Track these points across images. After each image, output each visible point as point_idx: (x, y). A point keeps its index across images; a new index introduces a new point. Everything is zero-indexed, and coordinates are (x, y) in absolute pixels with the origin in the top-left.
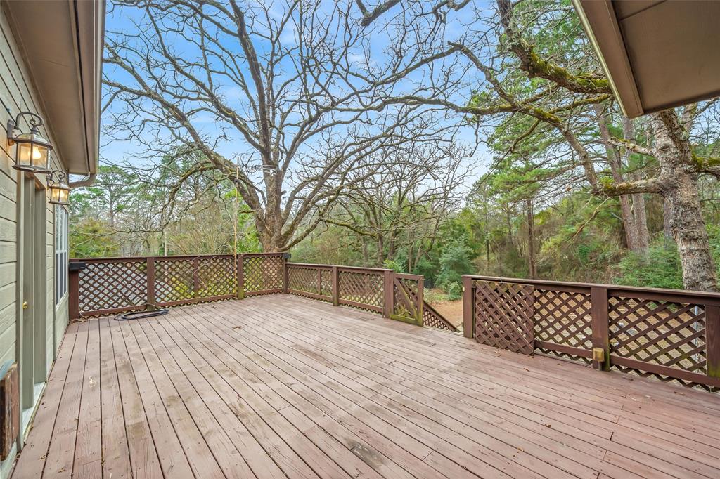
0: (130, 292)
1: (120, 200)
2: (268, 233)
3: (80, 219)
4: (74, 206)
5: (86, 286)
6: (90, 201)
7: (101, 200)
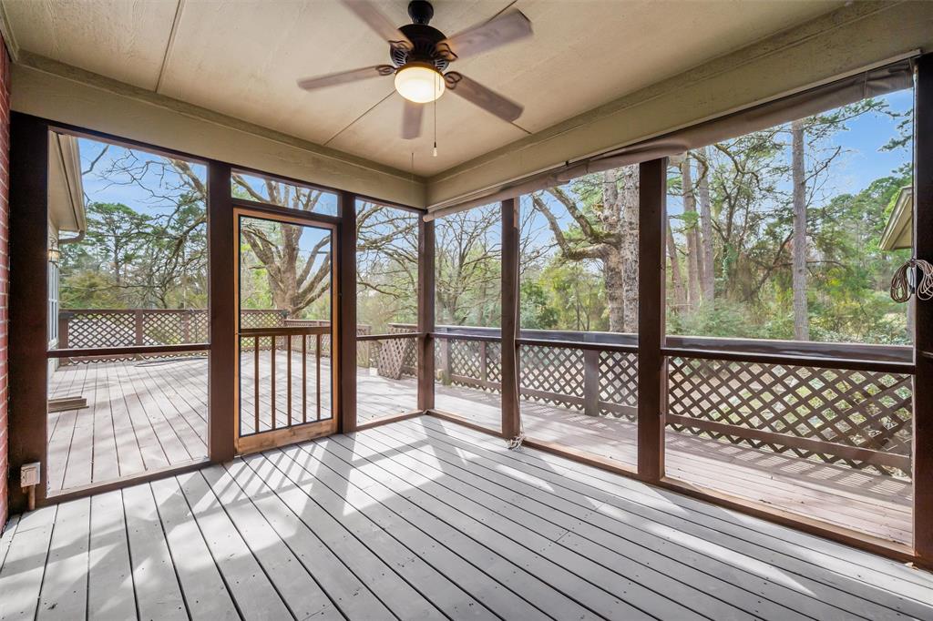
0: (118, 342)
1: (128, 247)
2: (282, 290)
3: (75, 271)
4: (67, 254)
5: (76, 334)
6: (89, 248)
7: (103, 247)
